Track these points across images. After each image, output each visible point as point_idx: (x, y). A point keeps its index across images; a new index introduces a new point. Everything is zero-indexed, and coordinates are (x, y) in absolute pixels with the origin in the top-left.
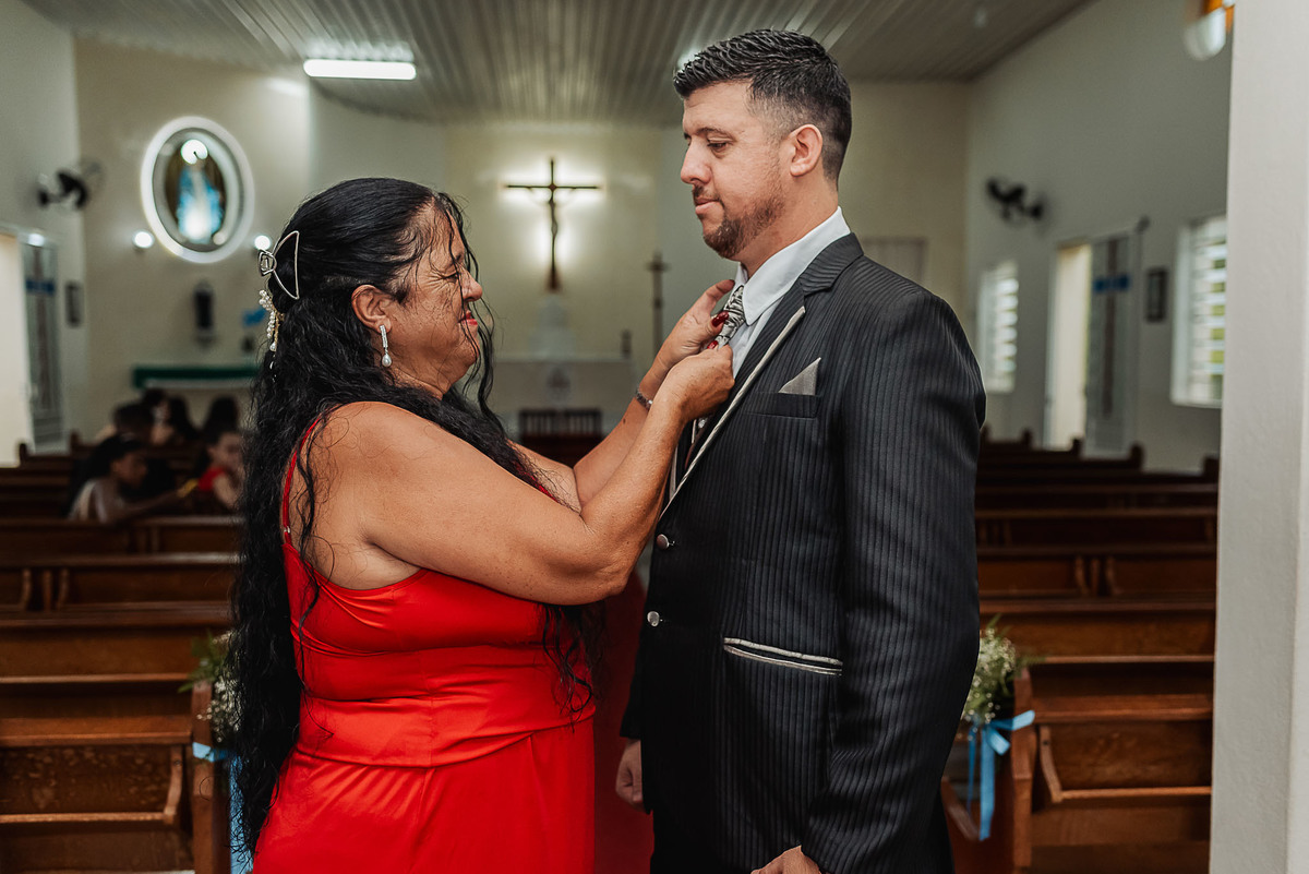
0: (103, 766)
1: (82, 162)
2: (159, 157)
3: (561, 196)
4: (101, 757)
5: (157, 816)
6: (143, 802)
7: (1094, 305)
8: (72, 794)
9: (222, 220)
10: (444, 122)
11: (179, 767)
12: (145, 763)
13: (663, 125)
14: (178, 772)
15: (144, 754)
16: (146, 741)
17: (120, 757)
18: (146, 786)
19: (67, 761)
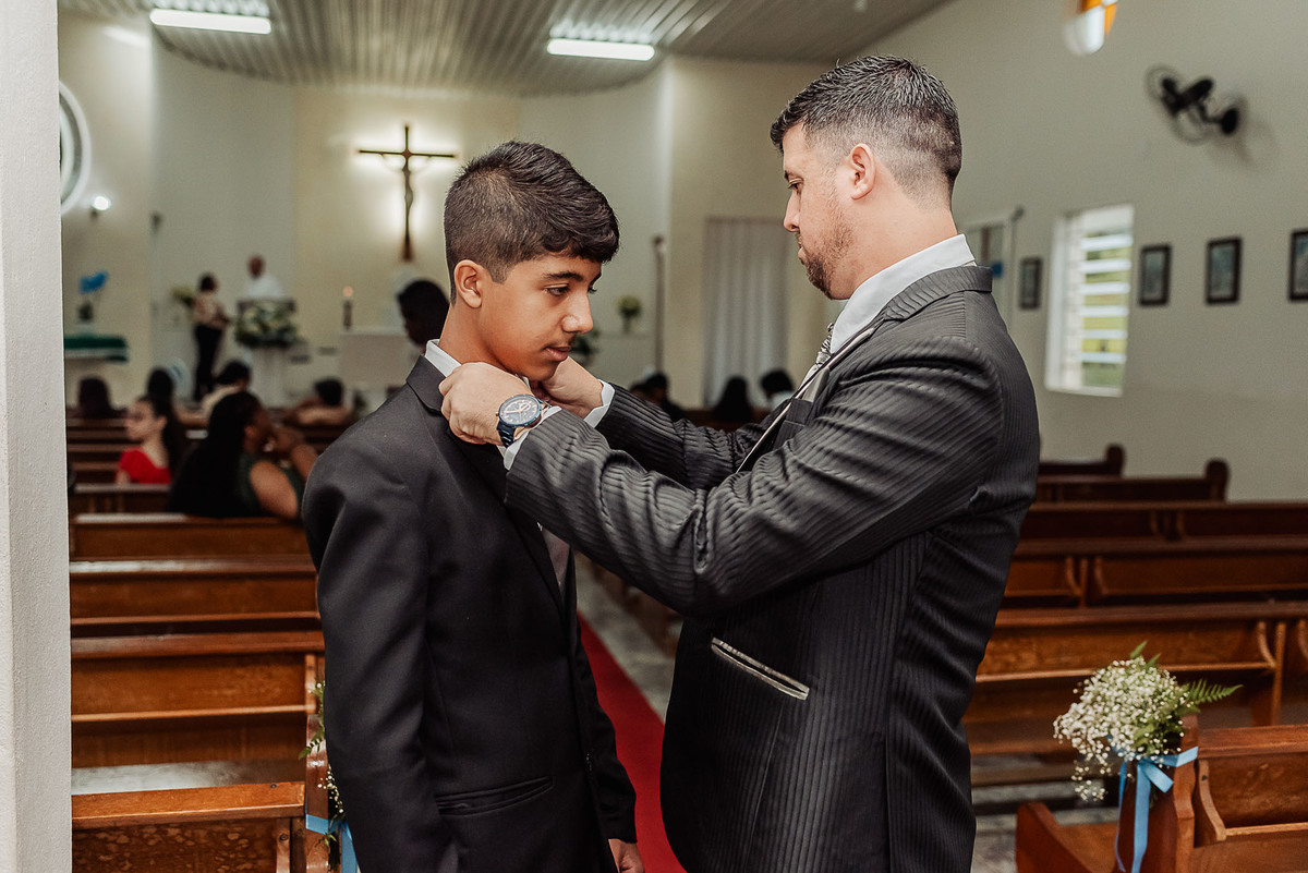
0: (190, 843)
3: (415, 163)
4: (188, 833)
10: (292, 80)
11: (287, 842)
12: (240, 838)
13: (523, 94)
14: (286, 850)
15: (237, 829)
16: (250, 815)
17: (210, 833)
18: (239, 864)
19: (147, 840)
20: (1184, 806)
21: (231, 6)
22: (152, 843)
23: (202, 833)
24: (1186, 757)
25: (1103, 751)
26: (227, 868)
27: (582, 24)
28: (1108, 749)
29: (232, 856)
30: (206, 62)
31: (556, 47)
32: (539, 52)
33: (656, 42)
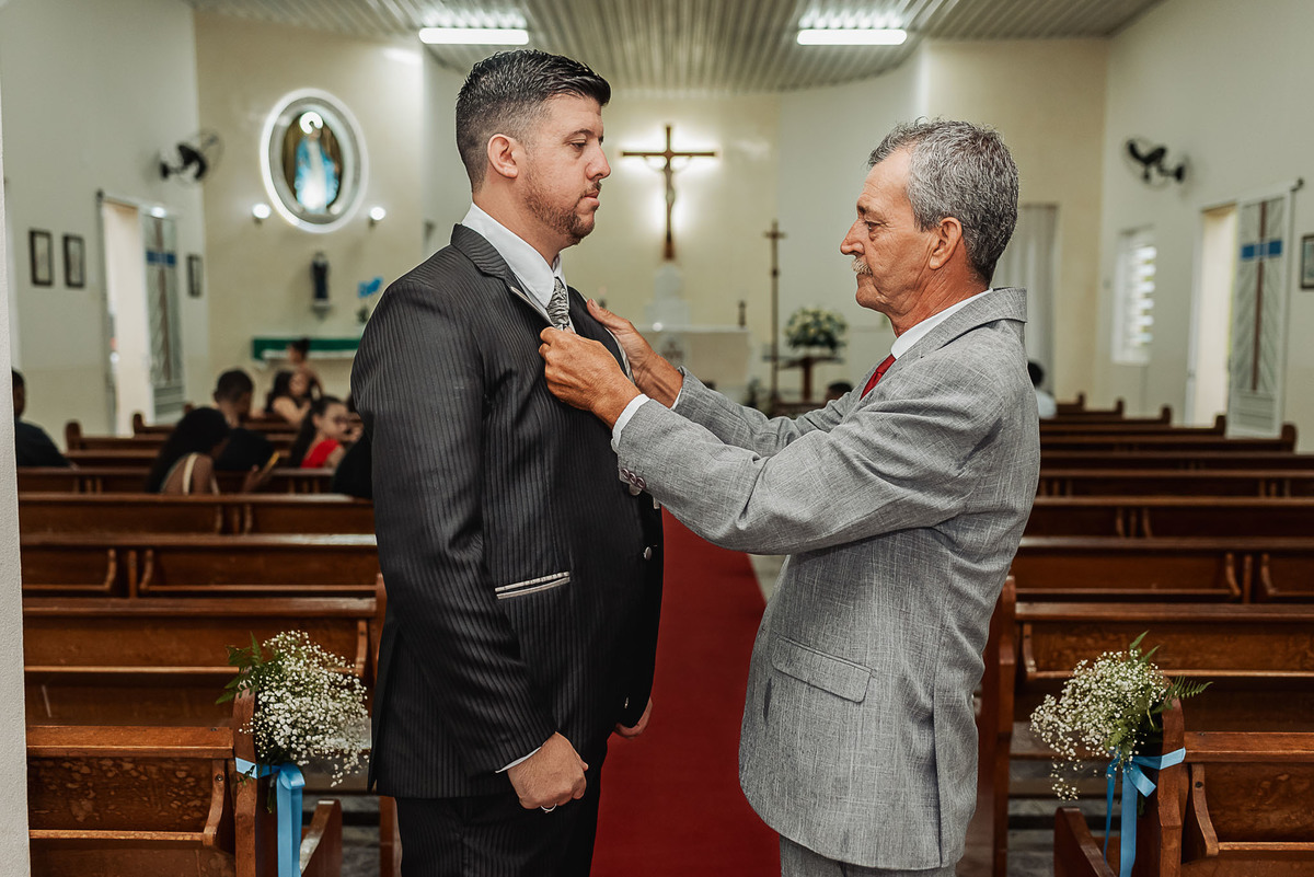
0: (144, 778)
1: (202, 133)
2: (275, 128)
3: (676, 162)
4: (141, 768)
5: (197, 836)
6: (186, 818)
7: (1241, 272)
8: (112, 807)
9: (338, 192)
11: (222, 782)
12: (187, 777)
14: (220, 789)
15: (185, 768)
16: (185, 755)
17: (160, 770)
18: (189, 800)
19: (105, 772)
21: (490, 20)
23: (153, 768)
27: (830, 13)
29: (182, 793)
31: (804, 38)
32: (792, 42)
33: (907, 25)
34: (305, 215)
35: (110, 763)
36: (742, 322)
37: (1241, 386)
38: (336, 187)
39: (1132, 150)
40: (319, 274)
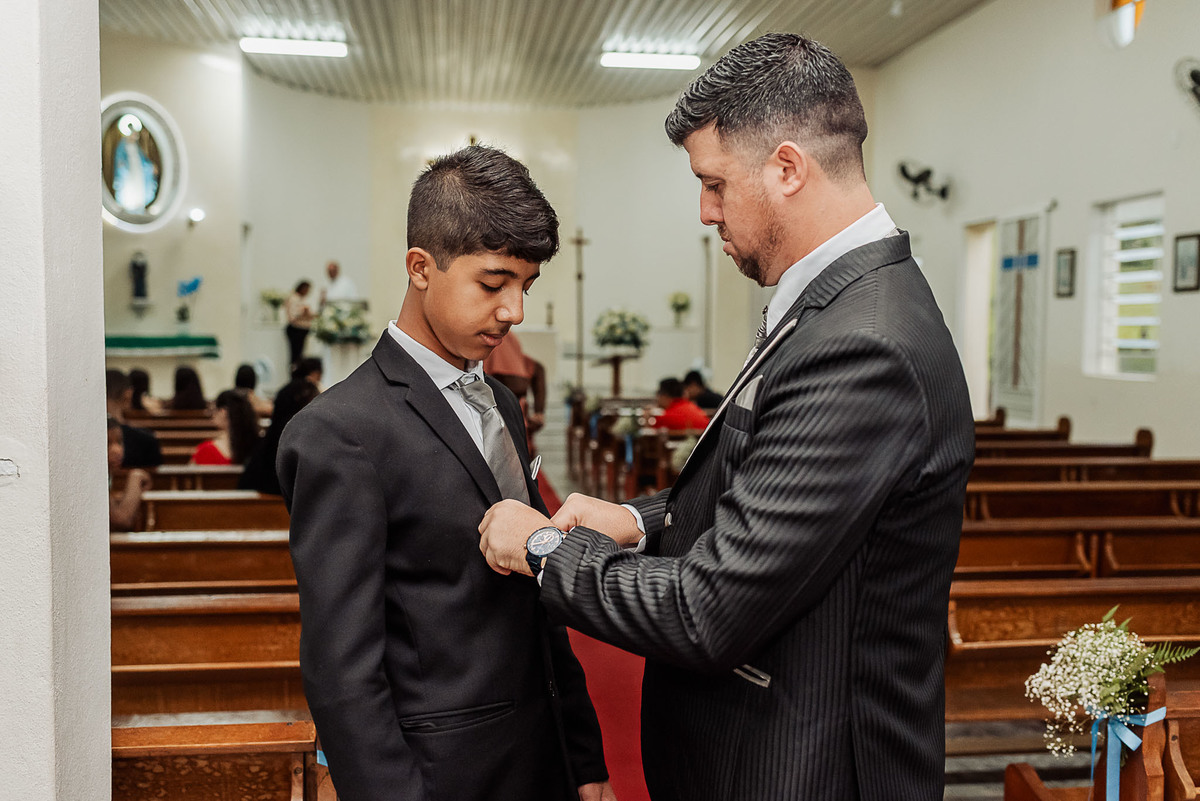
0: (217, 774)
4: (215, 765)
7: (1001, 282)
9: (157, 193)
10: (369, 99)
11: (301, 775)
12: (261, 771)
13: (580, 105)
14: (299, 781)
15: (260, 762)
16: (268, 750)
17: (234, 766)
18: (260, 794)
19: (179, 769)
20: (1153, 764)
21: (311, 33)
22: (183, 772)
23: (228, 765)
24: (1156, 716)
25: (1071, 709)
26: (250, 797)
27: (632, 38)
28: (1076, 707)
29: (254, 787)
30: (291, 84)
31: (607, 61)
32: (593, 65)
33: (702, 52)
34: (123, 216)
35: (184, 761)
36: (550, 322)
37: (1003, 381)
38: (156, 188)
39: (904, 171)
40: (138, 274)
